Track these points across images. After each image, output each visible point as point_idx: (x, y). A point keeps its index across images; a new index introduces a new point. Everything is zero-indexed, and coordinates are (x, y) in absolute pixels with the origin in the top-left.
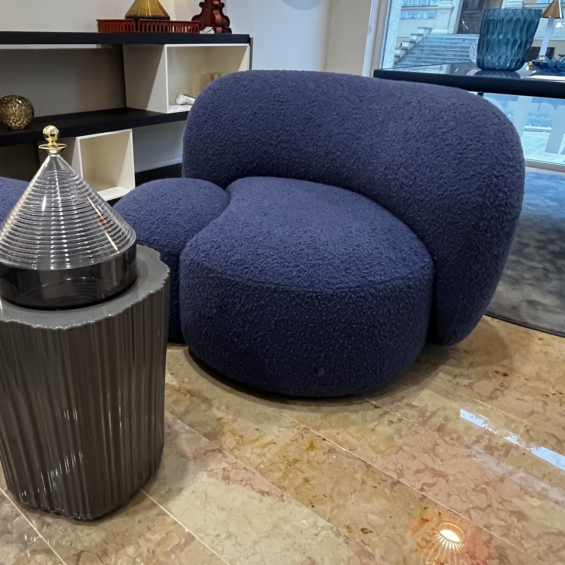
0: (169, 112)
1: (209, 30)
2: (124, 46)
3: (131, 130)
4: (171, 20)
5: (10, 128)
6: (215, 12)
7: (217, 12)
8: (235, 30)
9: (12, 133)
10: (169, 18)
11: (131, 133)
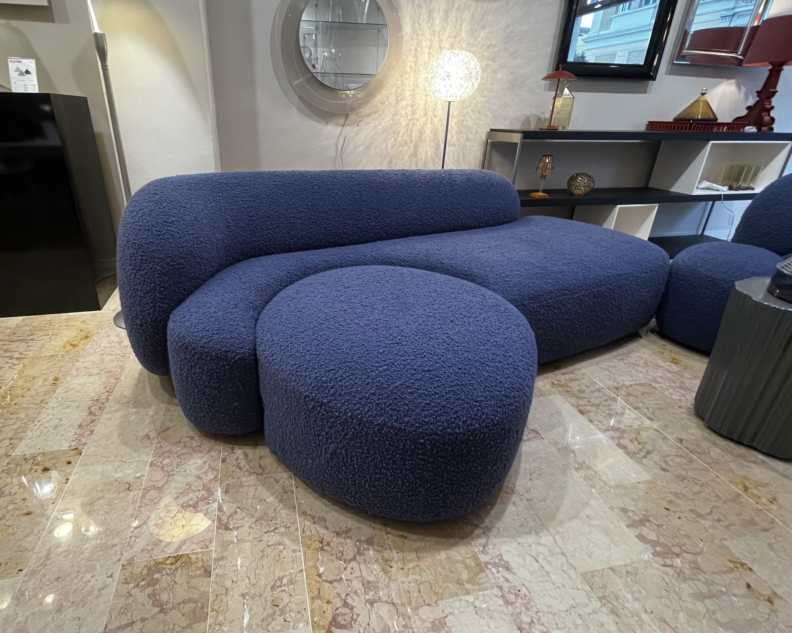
0: (694, 194)
1: (751, 129)
2: (663, 142)
3: (657, 205)
4: (719, 121)
5: (572, 194)
6: (763, 114)
7: (767, 114)
8: (777, 128)
9: (573, 197)
10: (717, 119)
11: (657, 208)
